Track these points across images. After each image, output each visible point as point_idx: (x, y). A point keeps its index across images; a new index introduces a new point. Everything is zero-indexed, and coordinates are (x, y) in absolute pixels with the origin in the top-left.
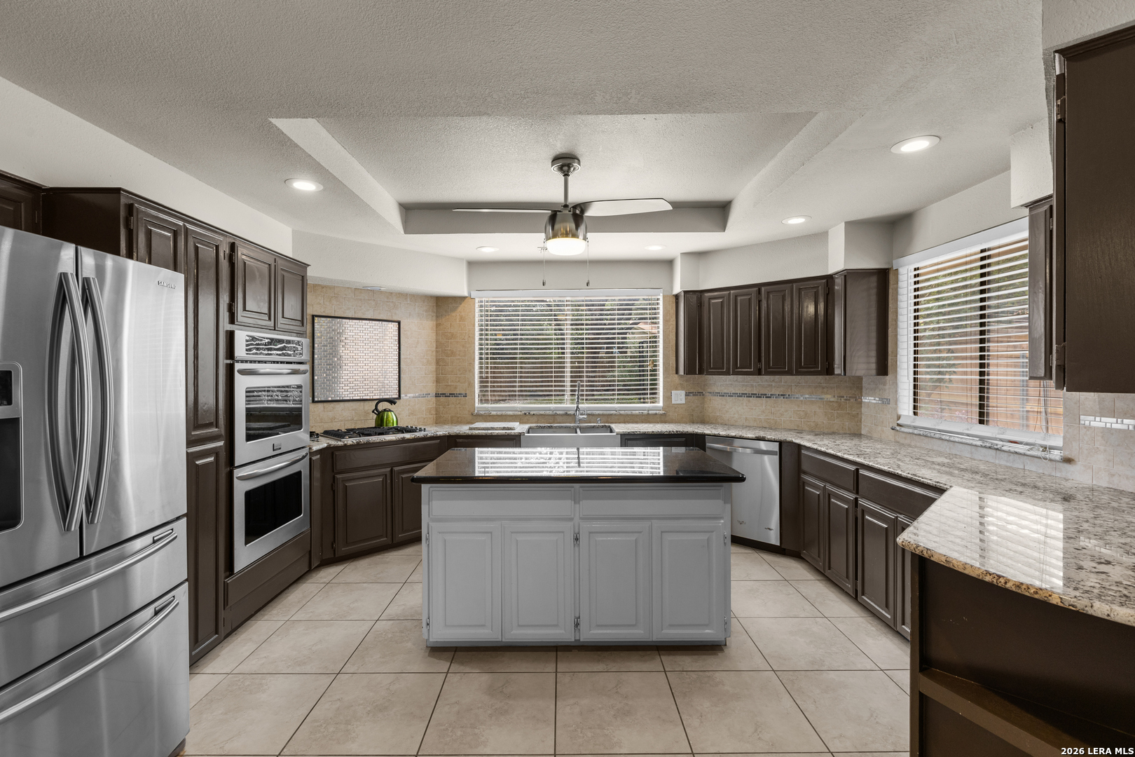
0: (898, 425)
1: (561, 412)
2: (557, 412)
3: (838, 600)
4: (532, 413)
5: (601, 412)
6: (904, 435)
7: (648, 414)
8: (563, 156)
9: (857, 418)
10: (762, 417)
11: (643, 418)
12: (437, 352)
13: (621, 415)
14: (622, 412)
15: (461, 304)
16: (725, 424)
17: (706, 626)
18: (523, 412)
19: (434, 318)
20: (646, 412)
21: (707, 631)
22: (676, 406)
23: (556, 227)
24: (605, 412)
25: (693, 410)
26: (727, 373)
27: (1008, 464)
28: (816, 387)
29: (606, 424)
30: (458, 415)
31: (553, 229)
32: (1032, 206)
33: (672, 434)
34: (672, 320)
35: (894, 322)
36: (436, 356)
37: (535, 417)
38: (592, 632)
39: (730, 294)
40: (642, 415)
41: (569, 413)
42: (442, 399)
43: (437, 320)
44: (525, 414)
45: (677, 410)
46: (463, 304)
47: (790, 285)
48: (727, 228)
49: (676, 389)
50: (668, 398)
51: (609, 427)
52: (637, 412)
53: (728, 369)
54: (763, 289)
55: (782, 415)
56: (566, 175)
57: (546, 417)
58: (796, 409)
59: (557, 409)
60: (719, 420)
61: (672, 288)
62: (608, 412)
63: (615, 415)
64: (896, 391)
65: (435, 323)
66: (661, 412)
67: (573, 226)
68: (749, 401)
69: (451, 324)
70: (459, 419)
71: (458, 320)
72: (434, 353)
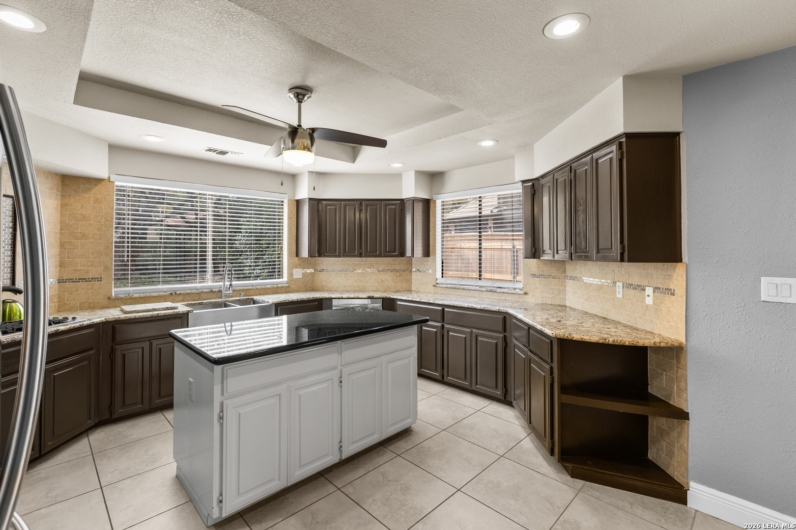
0: (437, 284)
1: (207, 290)
2: (203, 290)
3: (430, 384)
4: (178, 292)
5: (241, 288)
6: (440, 289)
7: (278, 287)
8: (304, 88)
9: (409, 281)
10: (355, 284)
11: (274, 290)
12: (61, 234)
13: (257, 289)
14: (258, 287)
15: (96, 186)
16: (329, 291)
17: (408, 418)
18: (170, 292)
19: (59, 197)
20: (275, 286)
21: (409, 421)
22: (296, 280)
23: (296, 141)
24: (245, 288)
25: (307, 282)
26: (339, 256)
27: (498, 298)
28: (387, 264)
29: (249, 297)
30: (90, 301)
31: (293, 141)
32: (524, 182)
33: (310, 300)
34: (294, 217)
35: (433, 228)
36: (61, 238)
37: (180, 296)
38: (350, 449)
39: (341, 203)
40: (273, 288)
41: (214, 290)
42: (68, 285)
43: (62, 199)
44: (171, 294)
45: (297, 282)
46: (99, 187)
47: (380, 202)
48: (356, 162)
49: (296, 268)
50: (290, 274)
51: (252, 299)
52: (269, 286)
53: (340, 253)
54: (363, 203)
55: (367, 282)
56: (300, 102)
57: (192, 295)
58: (376, 278)
59: (202, 288)
60: (325, 288)
61: (294, 195)
62: (247, 288)
63: (253, 289)
64: (435, 265)
65: (60, 202)
66: (287, 285)
67: (309, 143)
68: (346, 274)
69: (82, 206)
70: (92, 305)
71: (92, 202)
72: (58, 235)
